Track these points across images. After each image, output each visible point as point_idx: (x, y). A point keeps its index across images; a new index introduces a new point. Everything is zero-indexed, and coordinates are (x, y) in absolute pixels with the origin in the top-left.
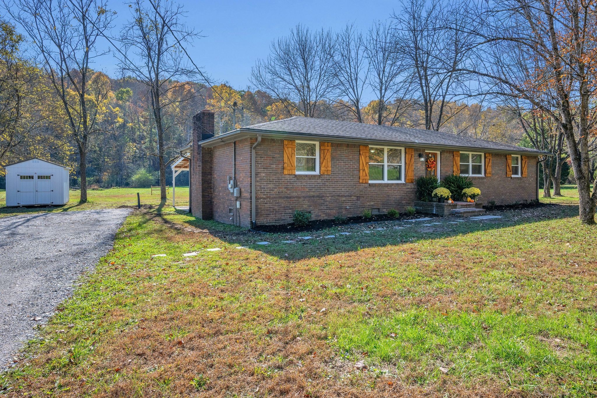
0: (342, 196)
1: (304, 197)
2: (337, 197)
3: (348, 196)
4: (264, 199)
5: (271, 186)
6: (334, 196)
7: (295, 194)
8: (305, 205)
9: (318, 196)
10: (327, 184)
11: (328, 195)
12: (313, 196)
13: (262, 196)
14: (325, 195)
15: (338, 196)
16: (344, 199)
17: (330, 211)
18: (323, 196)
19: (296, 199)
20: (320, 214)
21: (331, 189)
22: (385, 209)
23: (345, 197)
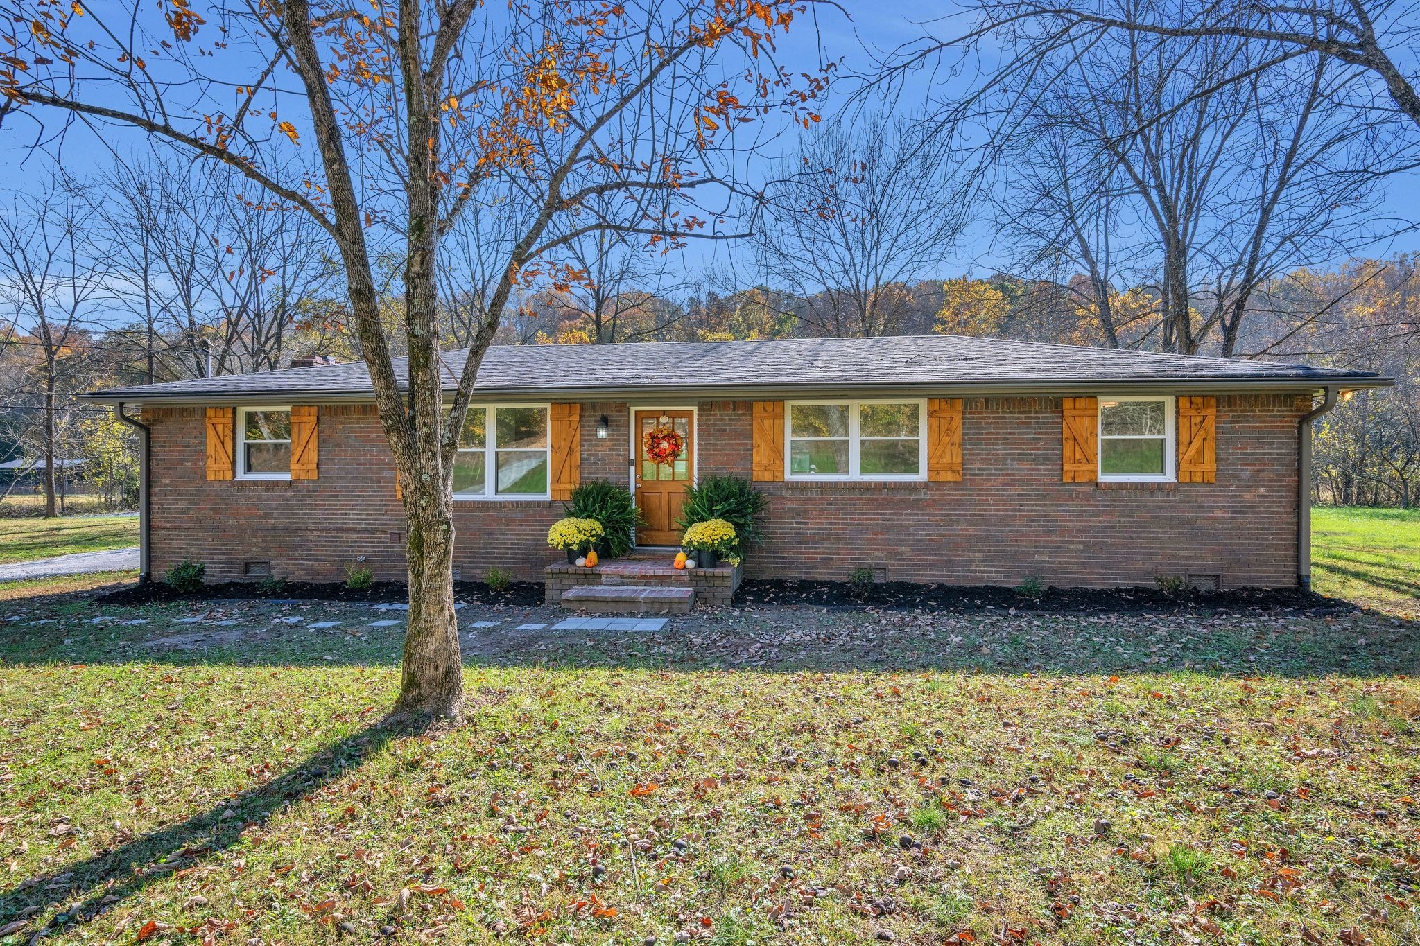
0: (349, 530)
1: (253, 530)
2: (334, 533)
3: (366, 530)
4: (168, 529)
5: (182, 504)
6: (328, 530)
7: (232, 523)
8: (255, 548)
9: (286, 529)
10: (310, 501)
11: (312, 527)
12: (274, 529)
13: (163, 525)
14: (303, 527)
15: (339, 530)
16: (353, 537)
17: (316, 564)
18: (299, 529)
19: (234, 532)
20: (291, 568)
21: (318, 514)
22: (477, 567)
23: (359, 532)
